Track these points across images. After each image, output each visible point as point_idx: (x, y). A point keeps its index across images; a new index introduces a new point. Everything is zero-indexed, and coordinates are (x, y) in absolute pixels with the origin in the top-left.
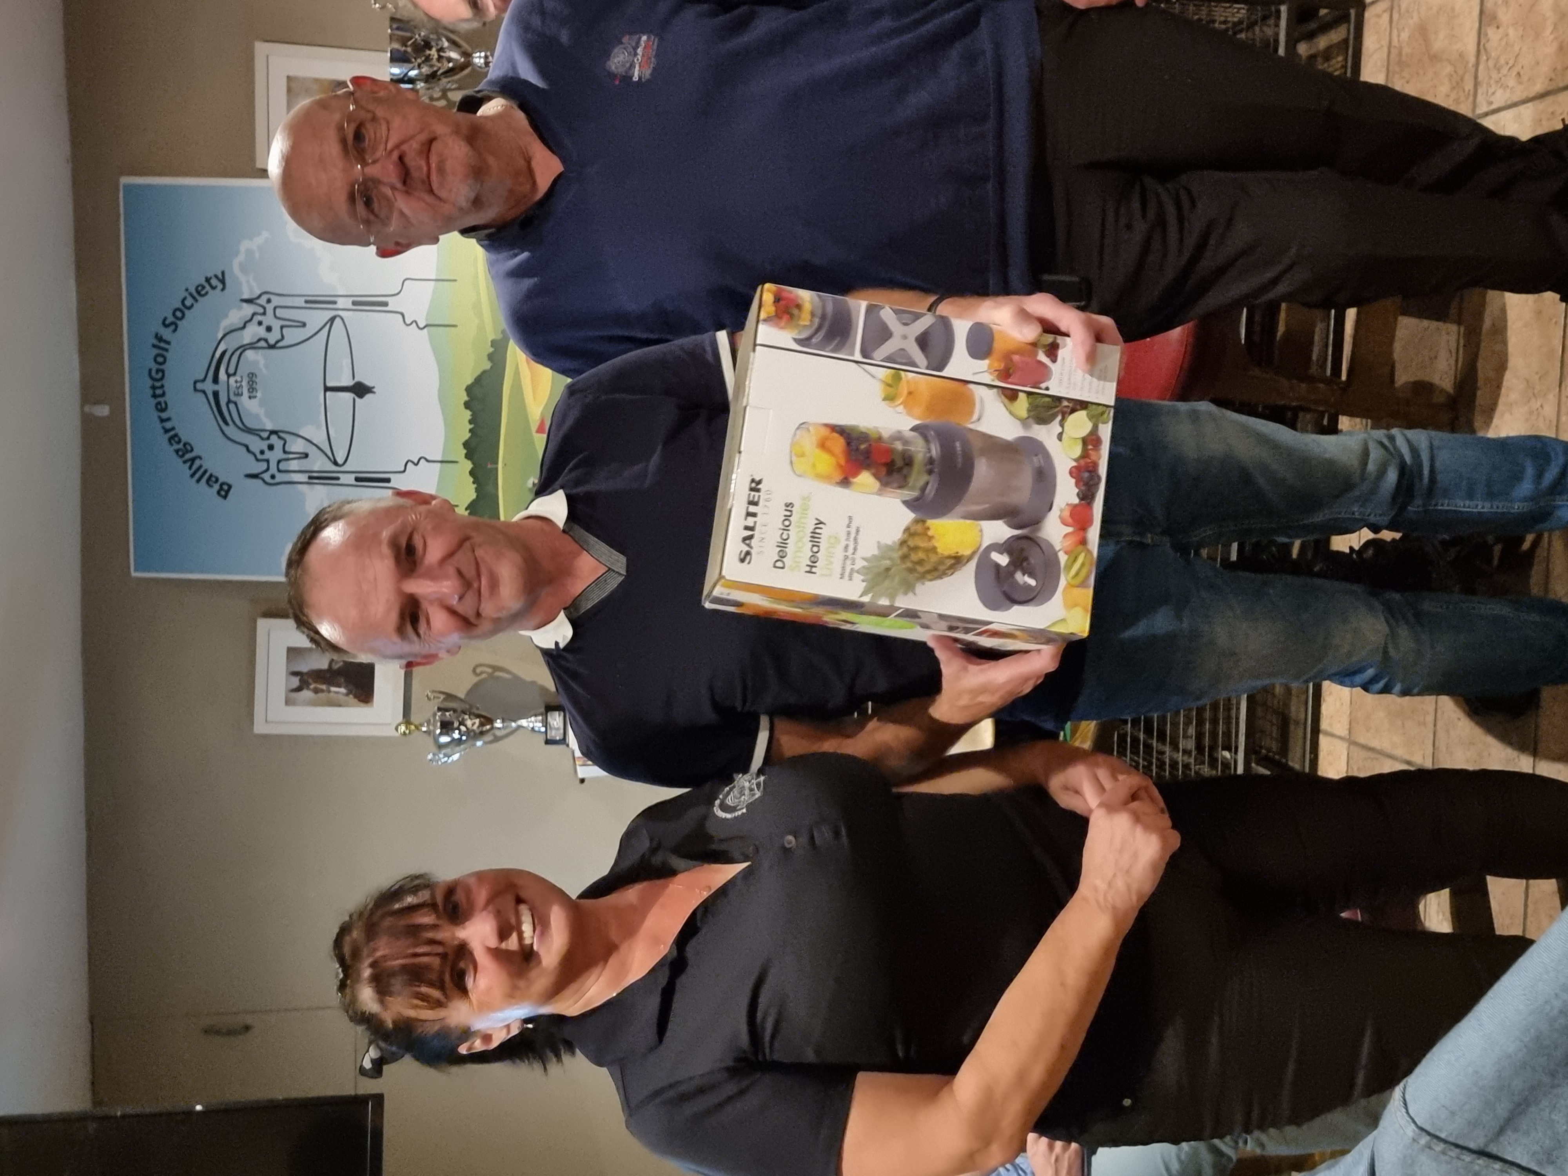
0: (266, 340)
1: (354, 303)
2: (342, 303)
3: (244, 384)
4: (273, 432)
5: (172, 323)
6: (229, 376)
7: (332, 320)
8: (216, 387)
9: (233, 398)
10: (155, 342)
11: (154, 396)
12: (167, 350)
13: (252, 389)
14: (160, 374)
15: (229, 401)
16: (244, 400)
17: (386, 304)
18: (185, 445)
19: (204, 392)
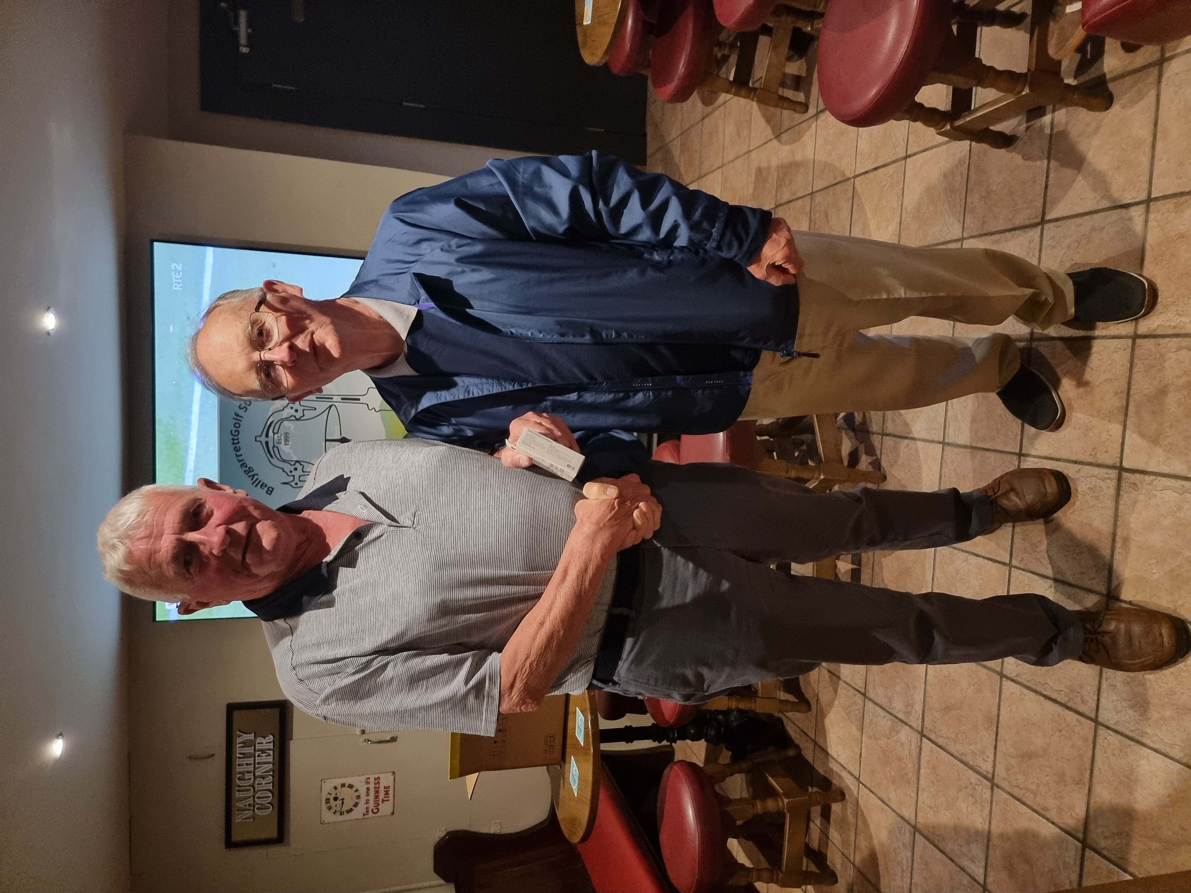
0: (295, 417)
1: (342, 399)
2: (335, 399)
3: (282, 438)
4: (297, 462)
5: (244, 407)
6: (274, 434)
7: (330, 407)
8: (267, 439)
9: (276, 445)
10: (235, 417)
11: (234, 444)
12: (241, 421)
13: (286, 440)
14: (237, 433)
15: (274, 446)
16: (282, 447)
17: (359, 400)
18: (249, 468)
19: (261, 442)
